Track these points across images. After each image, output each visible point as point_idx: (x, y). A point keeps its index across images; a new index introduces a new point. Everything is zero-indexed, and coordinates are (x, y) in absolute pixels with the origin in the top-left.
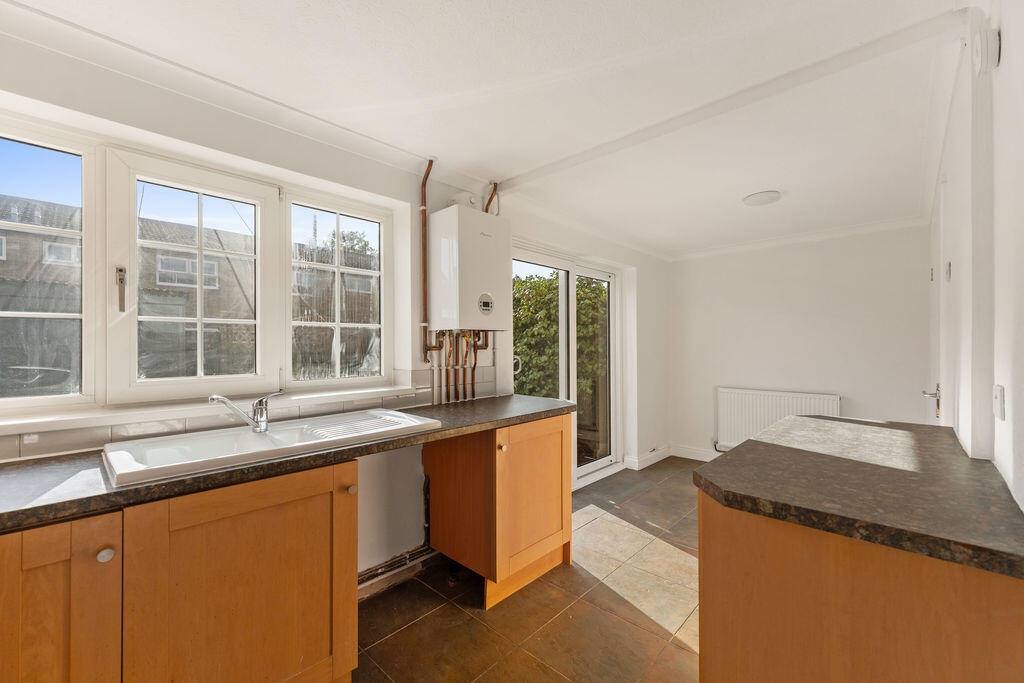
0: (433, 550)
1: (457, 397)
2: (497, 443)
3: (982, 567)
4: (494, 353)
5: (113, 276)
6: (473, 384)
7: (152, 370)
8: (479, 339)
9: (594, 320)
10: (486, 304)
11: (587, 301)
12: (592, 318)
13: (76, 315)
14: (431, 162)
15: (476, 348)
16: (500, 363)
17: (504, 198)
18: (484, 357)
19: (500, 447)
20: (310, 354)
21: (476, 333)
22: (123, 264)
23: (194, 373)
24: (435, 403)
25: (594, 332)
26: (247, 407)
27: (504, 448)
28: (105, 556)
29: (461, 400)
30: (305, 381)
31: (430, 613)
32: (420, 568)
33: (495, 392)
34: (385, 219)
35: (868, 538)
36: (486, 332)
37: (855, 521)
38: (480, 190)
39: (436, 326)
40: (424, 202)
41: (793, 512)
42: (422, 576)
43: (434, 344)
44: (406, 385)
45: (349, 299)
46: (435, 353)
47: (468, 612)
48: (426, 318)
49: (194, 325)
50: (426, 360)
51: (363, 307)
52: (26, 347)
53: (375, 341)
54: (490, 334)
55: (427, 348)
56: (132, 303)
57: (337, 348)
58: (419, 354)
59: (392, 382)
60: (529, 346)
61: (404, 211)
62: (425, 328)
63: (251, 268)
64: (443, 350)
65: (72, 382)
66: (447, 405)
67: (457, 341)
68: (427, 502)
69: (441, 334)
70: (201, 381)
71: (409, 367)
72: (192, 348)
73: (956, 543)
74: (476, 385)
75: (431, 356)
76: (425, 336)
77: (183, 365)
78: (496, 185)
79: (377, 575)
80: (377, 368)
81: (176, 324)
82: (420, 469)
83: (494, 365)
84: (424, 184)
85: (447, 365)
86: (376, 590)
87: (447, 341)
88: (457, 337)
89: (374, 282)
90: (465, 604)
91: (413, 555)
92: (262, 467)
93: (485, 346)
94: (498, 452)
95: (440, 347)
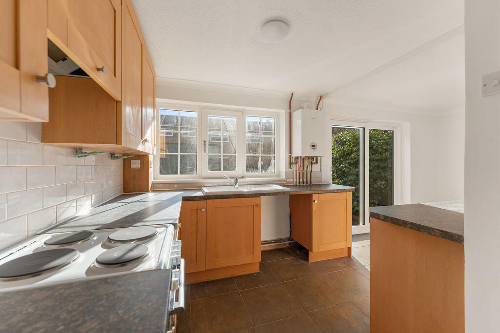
0: (293, 240)
1: (303, 183)
2: (313, 199)
3: (443, 237)
4: (321, 166)
5: (203, 143)
6: (311, 178)
7: (212, 169)
8: (313, 160)
9: (386, 150)
10: (314, 146)
11: (382, 141)
12: (385, 149)
13: (195, 154)
14: (292, 94)
15: (312, 163)
16: (325, 170)
17: (325, 101)
18: (316, 168)
19: (314, 201)
20: (252, 166)
21: (312, 158)
22: (206, 140)
23: (221, 170)
24: (294, 184)
25: (386, 156)
26: (233, 180)
27: (316, 202)
28: (203, 210)
29: (305, 184)
30: (250, 174)
31: (288, 259)
32: (288, 245)
33: (321, 182)
34: (277, 117)
35: (411, 228)
36: (317, 157)
37: (407, 222)
38: (314, 100)
39: (294, 155)
40: (290, 109)
41: (389, 219)
42: (288, 248)
43: (294, 162)
44: (283, 177)
45: (264, 145)
46: (294, 165)
47: (302, 261)
48: (290, 152)
49: (220, 156)
50: (290, 168)
51: (269, 148)
52: (187, 162)
53: (273, 161)
54: (319, 159)
55: (291, 164)
56: (207, 150)
57: (260, 163)
58: (288, 165)
59: (279, 176)
60: (350, 164)
61: (283, 113)
62: (290, 156)
63: (235, 138)
64: (298, 164)
65: (195, 171)
66: (299, 186)
67: (304, 161)
68: (291, 221)
69: (297, 158)
70: (222, 173)
71: (284, 171)
72: (220, 163)
73: (436, 229)
74: (312, 179)
75: (293, 167)
76: (290, 158)
77: (218, 167)
78: (321, 97)
79: (272, 243)
80: (274, 171)
81: (216, 156)
82: (288, 209)
83: (321, 171)
84: (290, 102)
85: (299, 170)
86: (272, 248)
87: (299, 161)
88: (303, 159)
89: (273, 140)
90: (302, 259)
91: (285, 240)
92: (235, 195)
93: (317, 163)
94: (313, 203)
95: (296, 163)
